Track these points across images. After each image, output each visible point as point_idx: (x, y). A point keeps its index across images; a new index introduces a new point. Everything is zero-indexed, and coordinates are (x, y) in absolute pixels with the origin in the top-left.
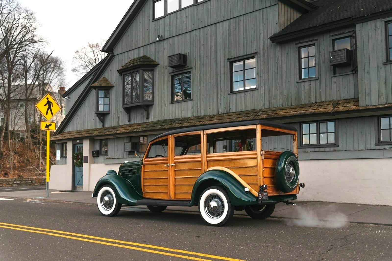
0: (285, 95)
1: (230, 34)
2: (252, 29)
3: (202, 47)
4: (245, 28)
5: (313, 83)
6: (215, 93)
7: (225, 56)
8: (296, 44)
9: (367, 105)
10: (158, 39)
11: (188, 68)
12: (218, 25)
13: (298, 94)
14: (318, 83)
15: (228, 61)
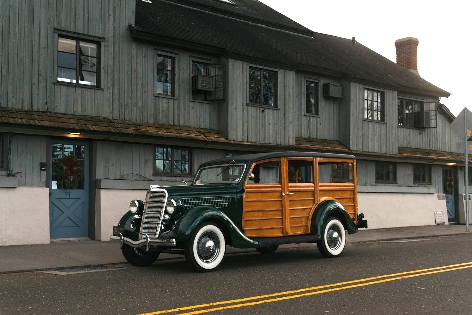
0: (140, 108)
2: (98, 3)
5: (171, 102)
8: (155, 49)
9: (234, 140)
13: (156, 110)
14: (177, 104)
15: (56, 31)
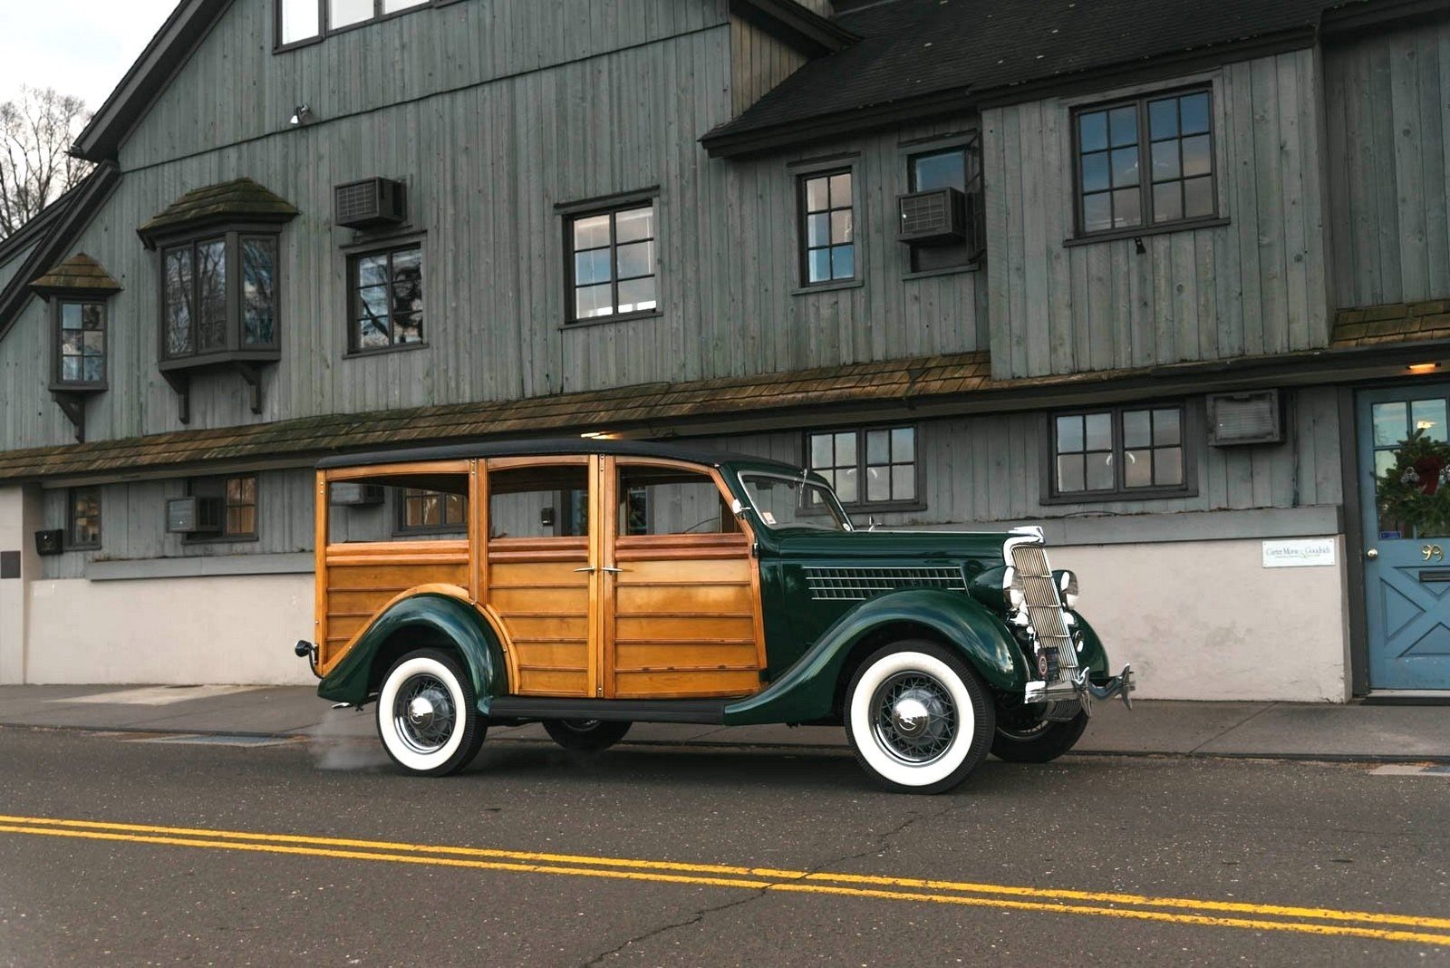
0: (753, 338)
1: (562, 118)
2: (642, 104)
3: (462, 160)
4: (615, 99)
5: (844, 299)
6: (512, 326)
7: (545, 195)
8: (790, 165)
9: (1016, 376)
10: (295, 120)
11: (411, 230)
12: (519, 82)
13: (798, 333)
14: (863, 300)
15: (557, 211)
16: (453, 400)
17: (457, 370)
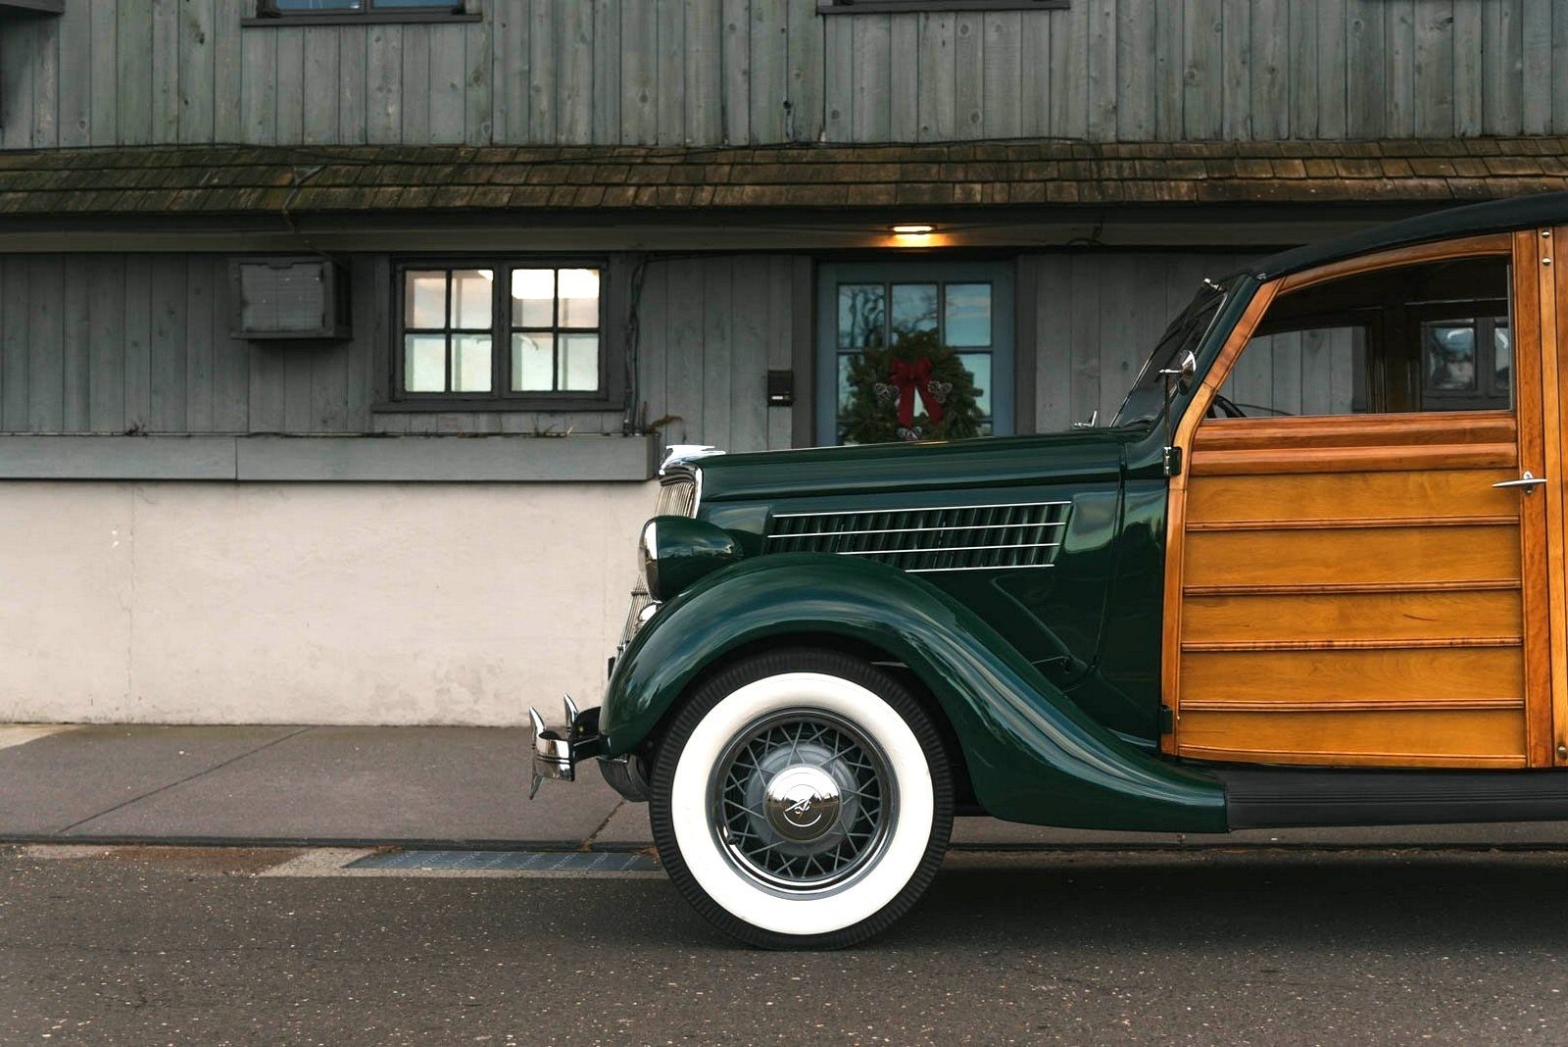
16: (545, 136)
17: (557, 75)
